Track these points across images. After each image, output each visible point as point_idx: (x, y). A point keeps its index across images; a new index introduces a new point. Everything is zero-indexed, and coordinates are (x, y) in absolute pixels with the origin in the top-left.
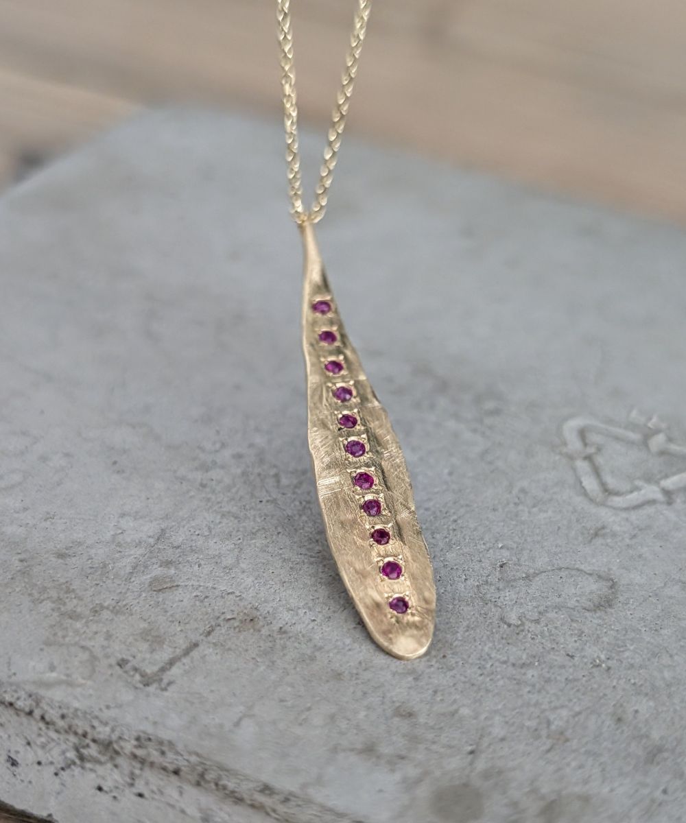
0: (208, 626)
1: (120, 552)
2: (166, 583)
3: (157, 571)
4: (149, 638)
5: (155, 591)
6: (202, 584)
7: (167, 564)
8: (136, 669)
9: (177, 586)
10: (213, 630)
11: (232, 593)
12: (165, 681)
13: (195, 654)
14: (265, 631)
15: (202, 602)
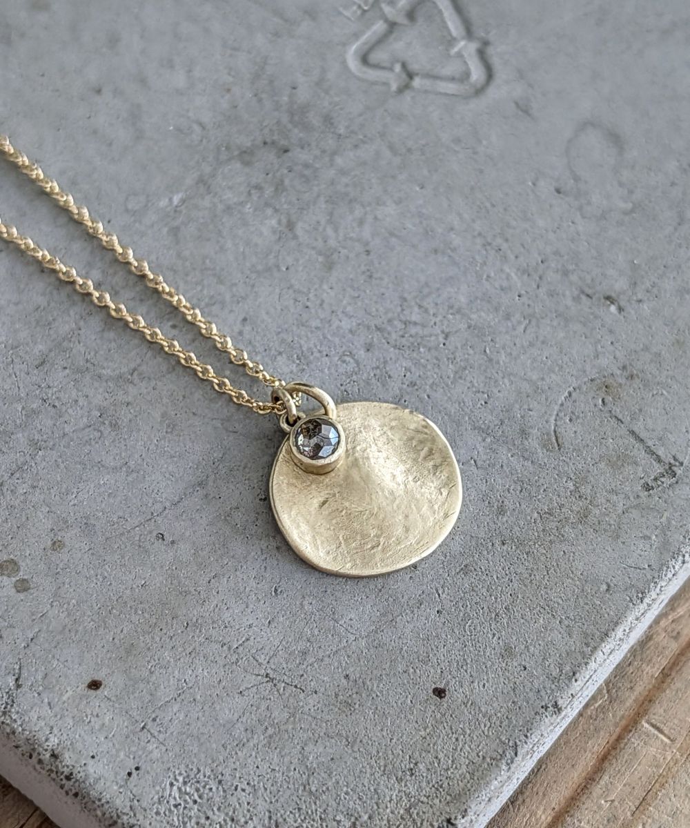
0: (610, 419)
1: (502, 466)
2: (550, 439)
3: (533, 443)
4: (620, 463)
5: (559, 449)
6: (555, 413)
7: (524, 433)
8: (656, 479)
9: (555, 432)
10: (616, 417)
11: (570, 394)
12: (672, 461)
13: (642, 435)
14: (622, 381)
15: (578, 417)
